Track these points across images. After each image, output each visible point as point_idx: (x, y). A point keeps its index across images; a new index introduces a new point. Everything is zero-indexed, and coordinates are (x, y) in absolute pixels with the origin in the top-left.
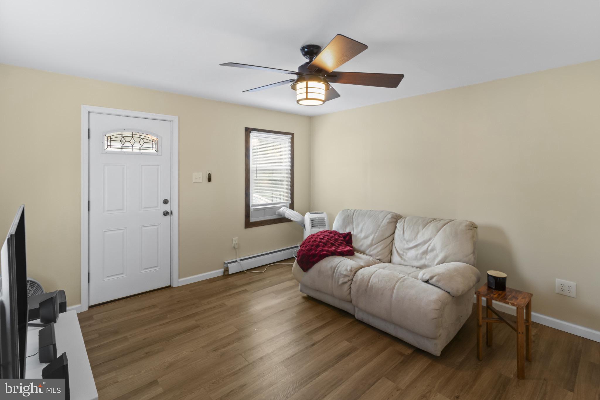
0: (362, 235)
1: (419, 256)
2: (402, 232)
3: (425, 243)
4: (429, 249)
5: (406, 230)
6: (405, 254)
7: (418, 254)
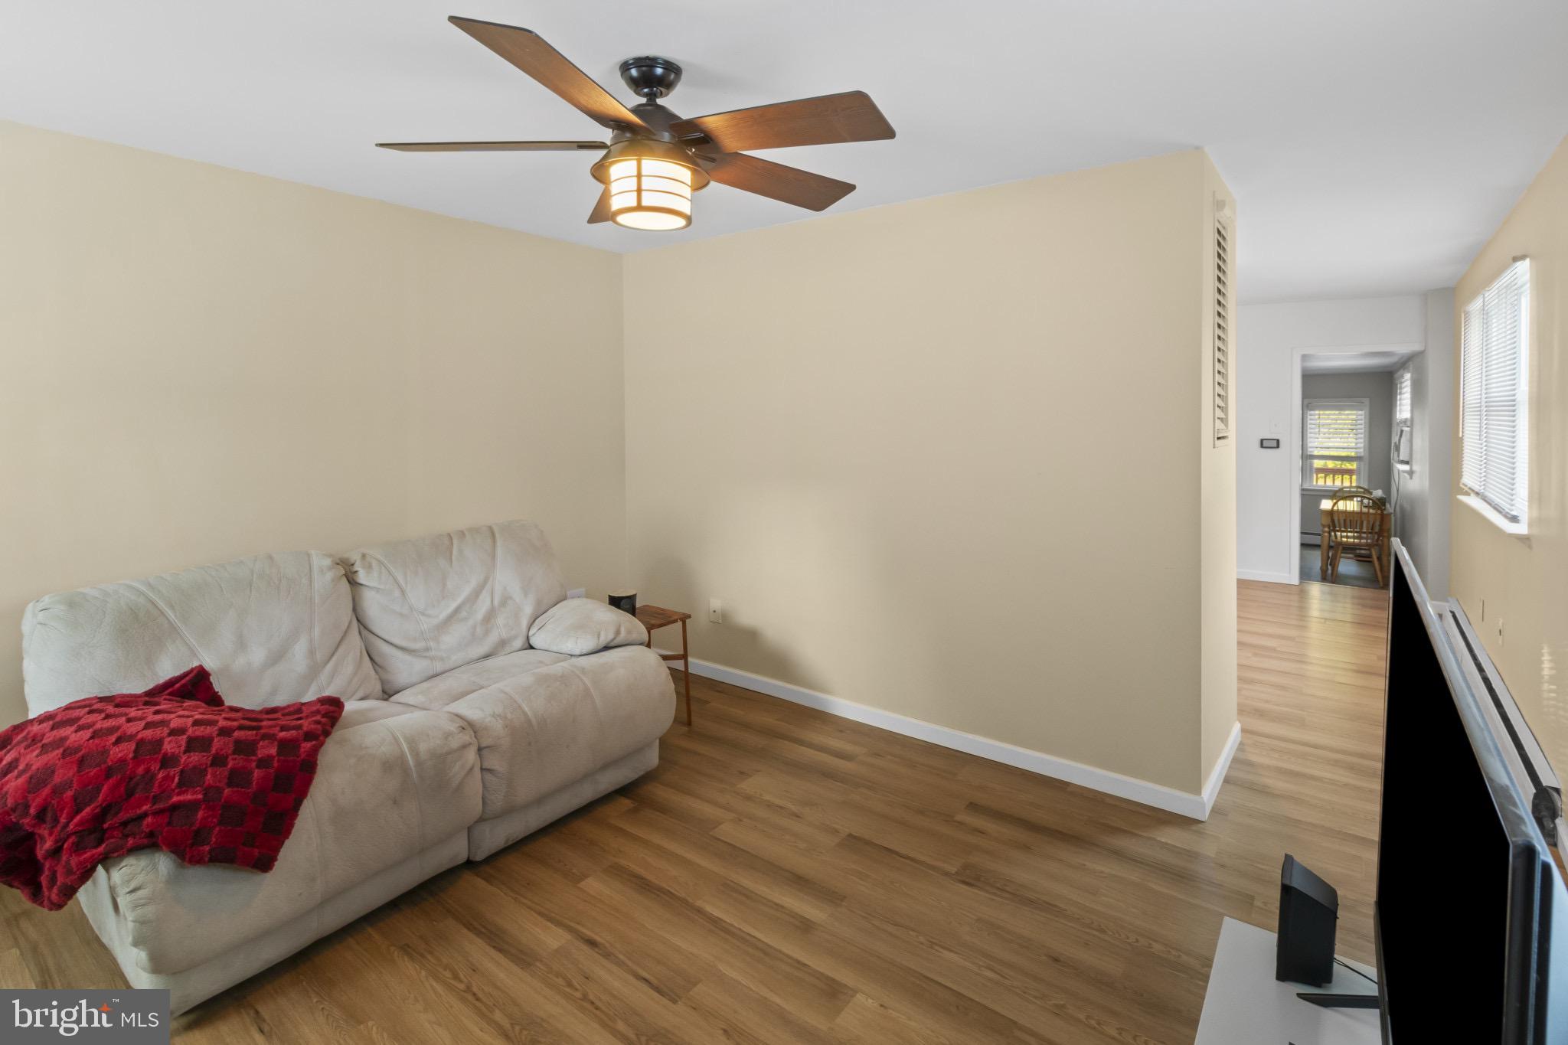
0: (257, 655)
1: (479, 631)
2: (397, 593)
3: (476, 594)
4: (496, 603)
5: (406, 583)
6: (432, 644)
7: (474, 627)
